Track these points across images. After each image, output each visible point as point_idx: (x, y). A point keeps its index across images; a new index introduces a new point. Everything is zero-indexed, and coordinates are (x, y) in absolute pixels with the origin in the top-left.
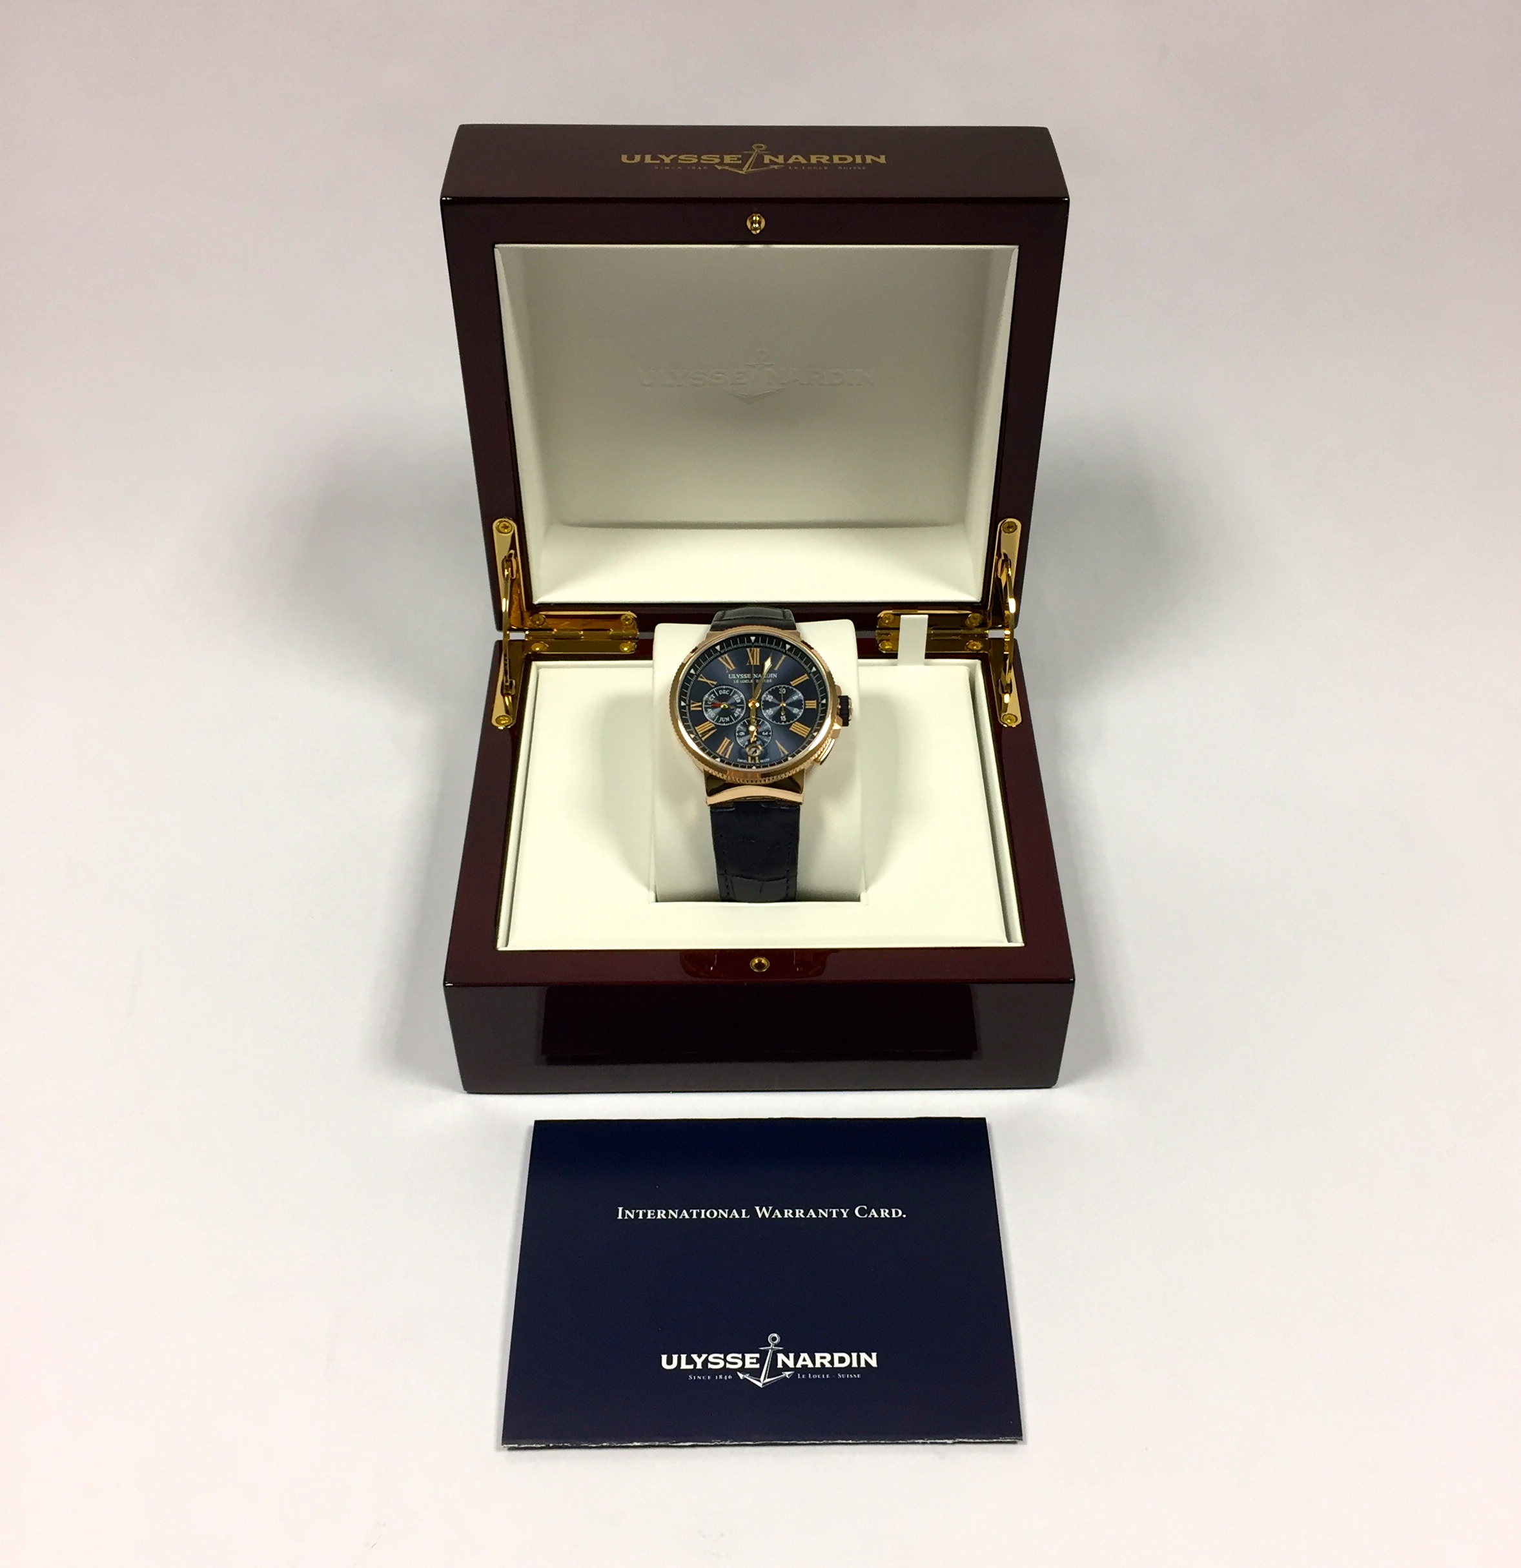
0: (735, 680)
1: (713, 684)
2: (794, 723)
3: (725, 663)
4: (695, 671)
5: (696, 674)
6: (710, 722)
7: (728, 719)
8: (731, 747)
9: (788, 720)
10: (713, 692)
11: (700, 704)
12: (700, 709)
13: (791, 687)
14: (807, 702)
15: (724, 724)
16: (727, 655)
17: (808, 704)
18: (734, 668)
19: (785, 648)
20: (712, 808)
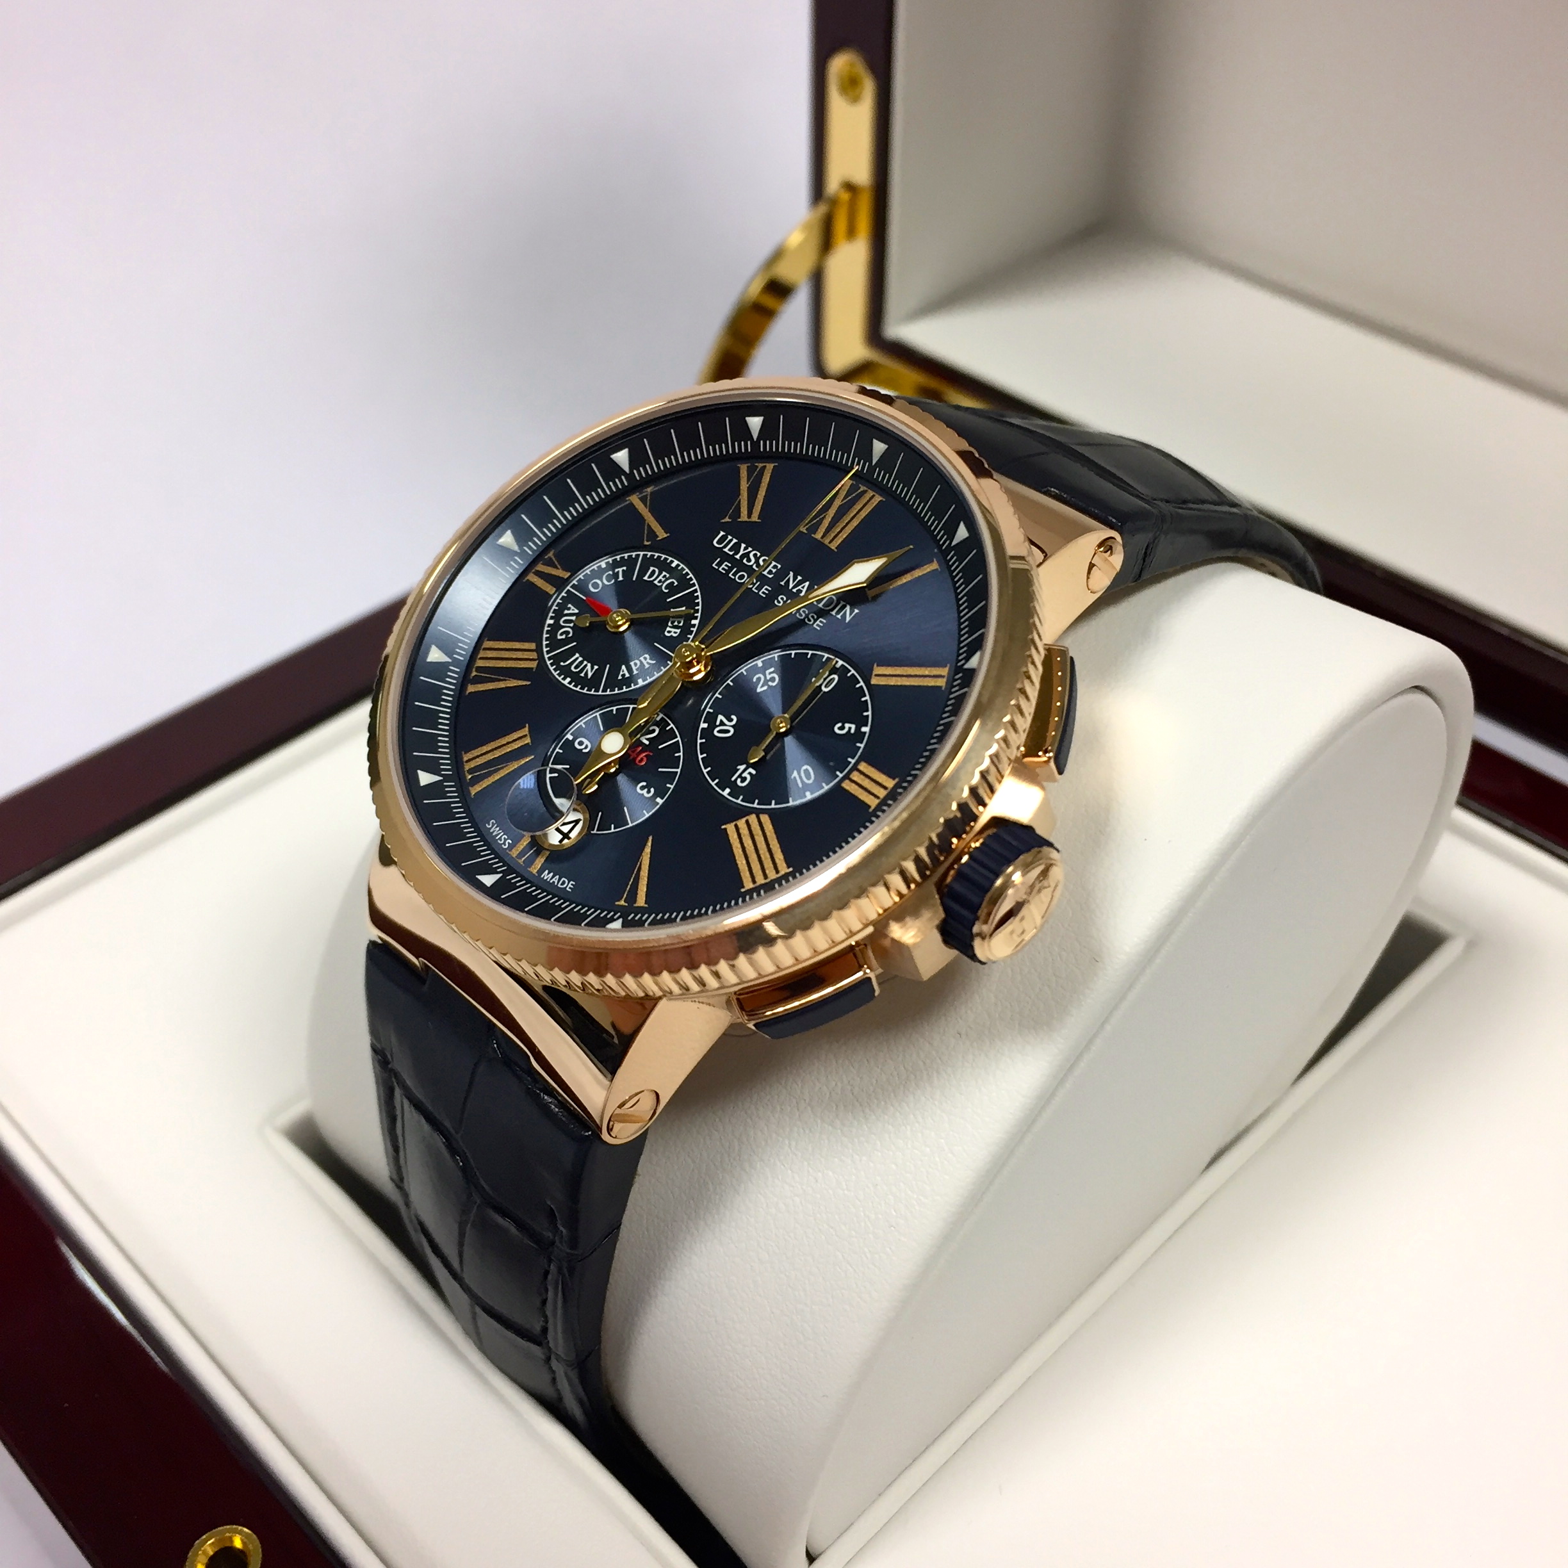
0: (726, 557)
1: (652, 534)
2: (758, 812)
3: (744, 486)
4: (633, 461)
5: (629, 477)
6: (539, 650)
7: (590, 671)
9: (749, 794)
10: (632, 562)
11: (566, 575)
12: (550, 589)
13: (862, 685)
14: (863, 766)
15: (567, 683)
16: (770, 467)
17: (855, 776)
18: (755, 518)
19: (952, 534)
20: (375, 934)
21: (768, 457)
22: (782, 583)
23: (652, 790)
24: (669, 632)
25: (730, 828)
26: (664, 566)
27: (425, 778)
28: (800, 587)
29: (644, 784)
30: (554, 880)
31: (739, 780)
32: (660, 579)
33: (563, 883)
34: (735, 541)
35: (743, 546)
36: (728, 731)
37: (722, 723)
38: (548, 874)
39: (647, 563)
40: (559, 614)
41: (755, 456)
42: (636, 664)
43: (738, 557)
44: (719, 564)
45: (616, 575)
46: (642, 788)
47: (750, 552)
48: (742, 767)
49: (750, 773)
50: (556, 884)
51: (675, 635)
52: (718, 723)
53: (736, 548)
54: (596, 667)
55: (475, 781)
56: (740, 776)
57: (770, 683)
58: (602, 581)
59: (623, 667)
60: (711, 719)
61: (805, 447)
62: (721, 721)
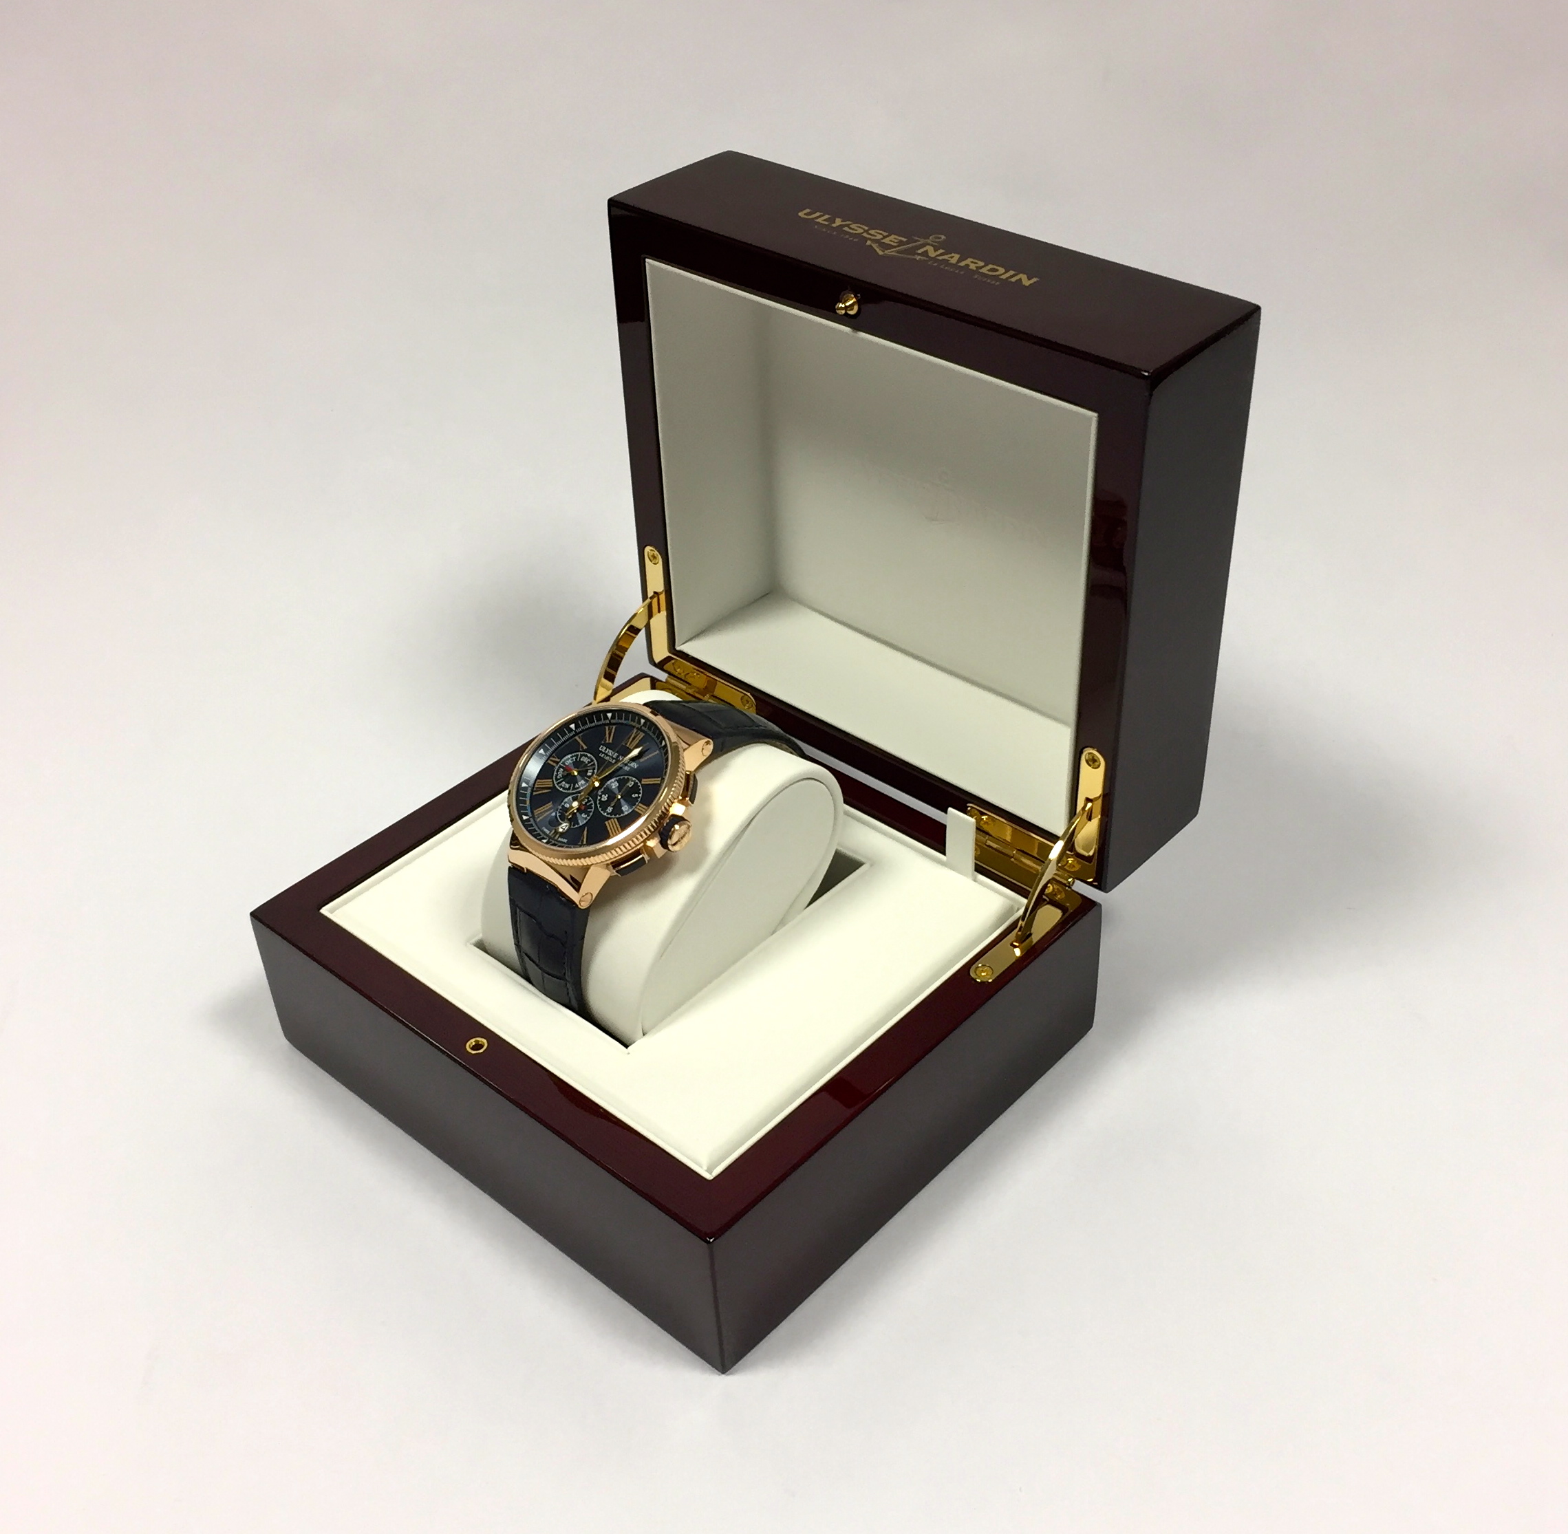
0: (603, 753)
1: (582, 747)
2: (613, 817)
3: (607, 733)
4: (576, 727)
5: (575, 731)
6: (553, 781)
7: (567, 786)
10: (577, 756)
11: (558, 760)
12: (555, 764)
13: (639, 784)
14: (640, 805)
15: (561, 790)
16: (614, 727)
17: (638, 807)
18: (611, 741)
19: (661, 744)
20: (510, 865)
21: (614, 724)
22: (616, 758)
23: (586, 815)
24: (588, 774)
25: (606, 823)
26: (586, 756)
27: (525, 817)
31: (609, 811)
32: (585, 760)
34: (605, 748)
35: (608, 749)
36: (605, 799)
39: (582, 756)
40: (557, 771)
41: (611, 724)
43: (606, 752)
44: (601, 755)
45: (573, 759)
46: (583, 815)
48: (609, 808)
49: (611, 809)
51: (590, 775)
53: (606, 750)
54: (569, 785)
55: (538, 817)
57: (616, 785)
58: (569, 761)
59: (576, 784)
60: (601, 796)
61: (623, 722)
62: (603, 796)
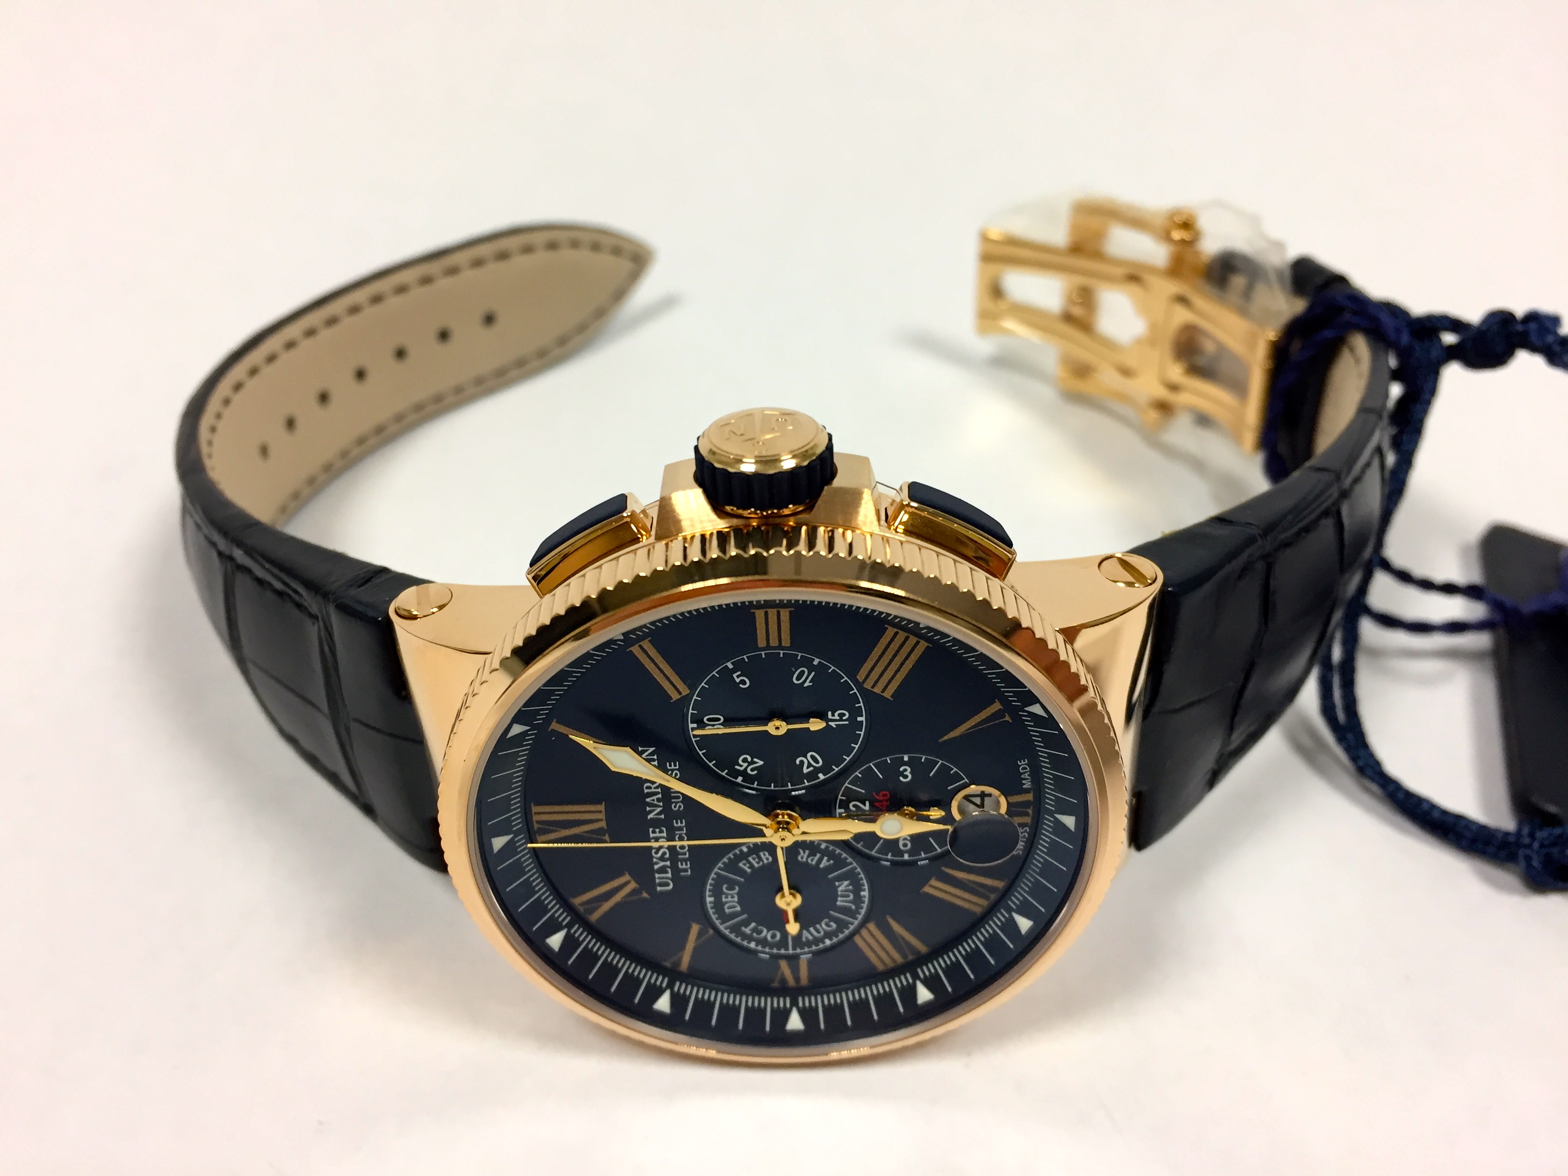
0: (676, 871)
1: (700, 934)
2: (860, 685)
3: (607, 906)
4: (658, 994)
6: (856, 932)
7: (843, 886)
8: (960, 875)
9: (849, 703)
10: (735, 929)
11: (783, 963)
12: (804, 963)
13: (696, 698)
14: (762, 643)
15: (865, 894)
16: (577, 901)
17: (774, 642)
18: (626, 877)
19: (523, 735)
21: (569, 909)
22: (663, 816)
23: (901, 769)
24: (767, 859)
25: (888, 695)
26: (719, 906)
27: (1024, 924)
28: (656, 802)
29: (901, 778)
30: (1027, 777)
31: (844, 718)
32: (731, 900)
33: (1024, 768)
34: (657, 875)
35: (656, 867)
36: (812, 757)
37: (809, 765)
38: (1025, 784)
39: (726, 918)
40: (817, 941)
41: (578, 918)
42: (812, 860)
43: (668, 863)
44: (686, 870)
45: (754, 930)
46: (906, 777)
47: (656, 858)
48: (833, 724)
49: (833, 715)
50: (1029, 773)
51: (767, 853)
52: (811, 768)
53: (663, 870)
54: (837, 884)
55: (993, 889)
56: (841, 720)
57: (749, 759)
58: (767, 934)
59: (822, 866)
60: (812, 775)
61: (542, 892)
62: (808, 768)
